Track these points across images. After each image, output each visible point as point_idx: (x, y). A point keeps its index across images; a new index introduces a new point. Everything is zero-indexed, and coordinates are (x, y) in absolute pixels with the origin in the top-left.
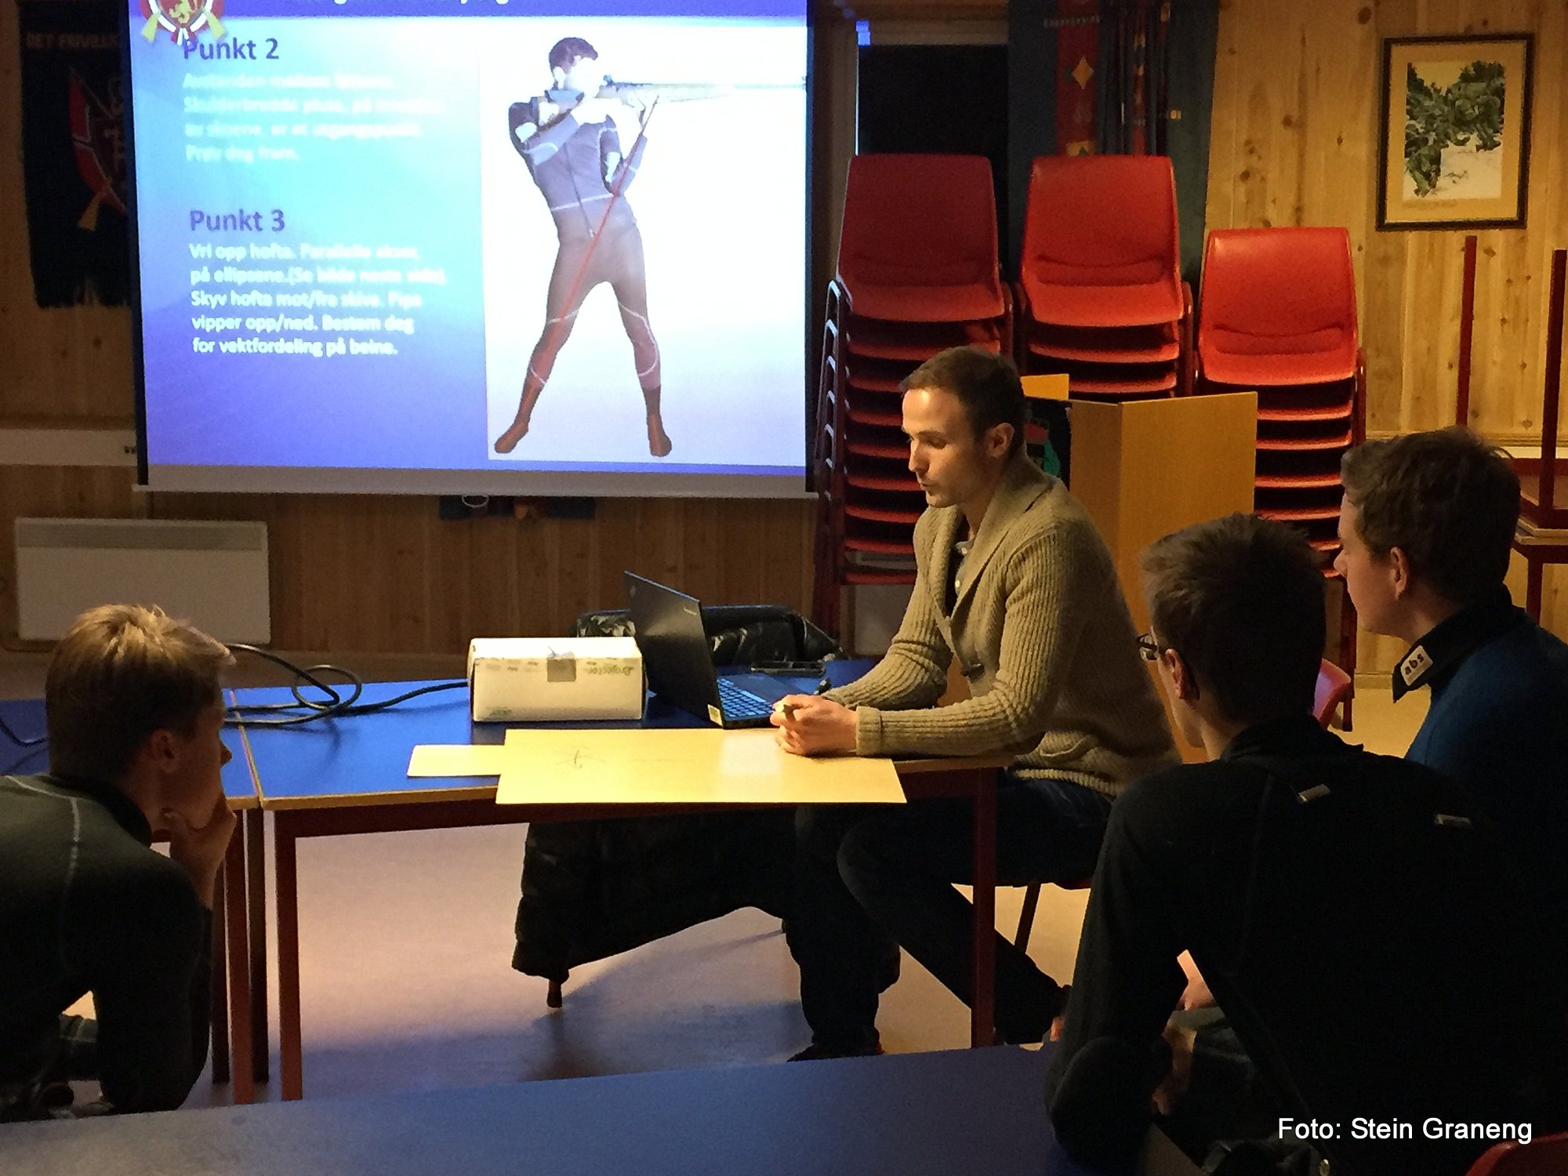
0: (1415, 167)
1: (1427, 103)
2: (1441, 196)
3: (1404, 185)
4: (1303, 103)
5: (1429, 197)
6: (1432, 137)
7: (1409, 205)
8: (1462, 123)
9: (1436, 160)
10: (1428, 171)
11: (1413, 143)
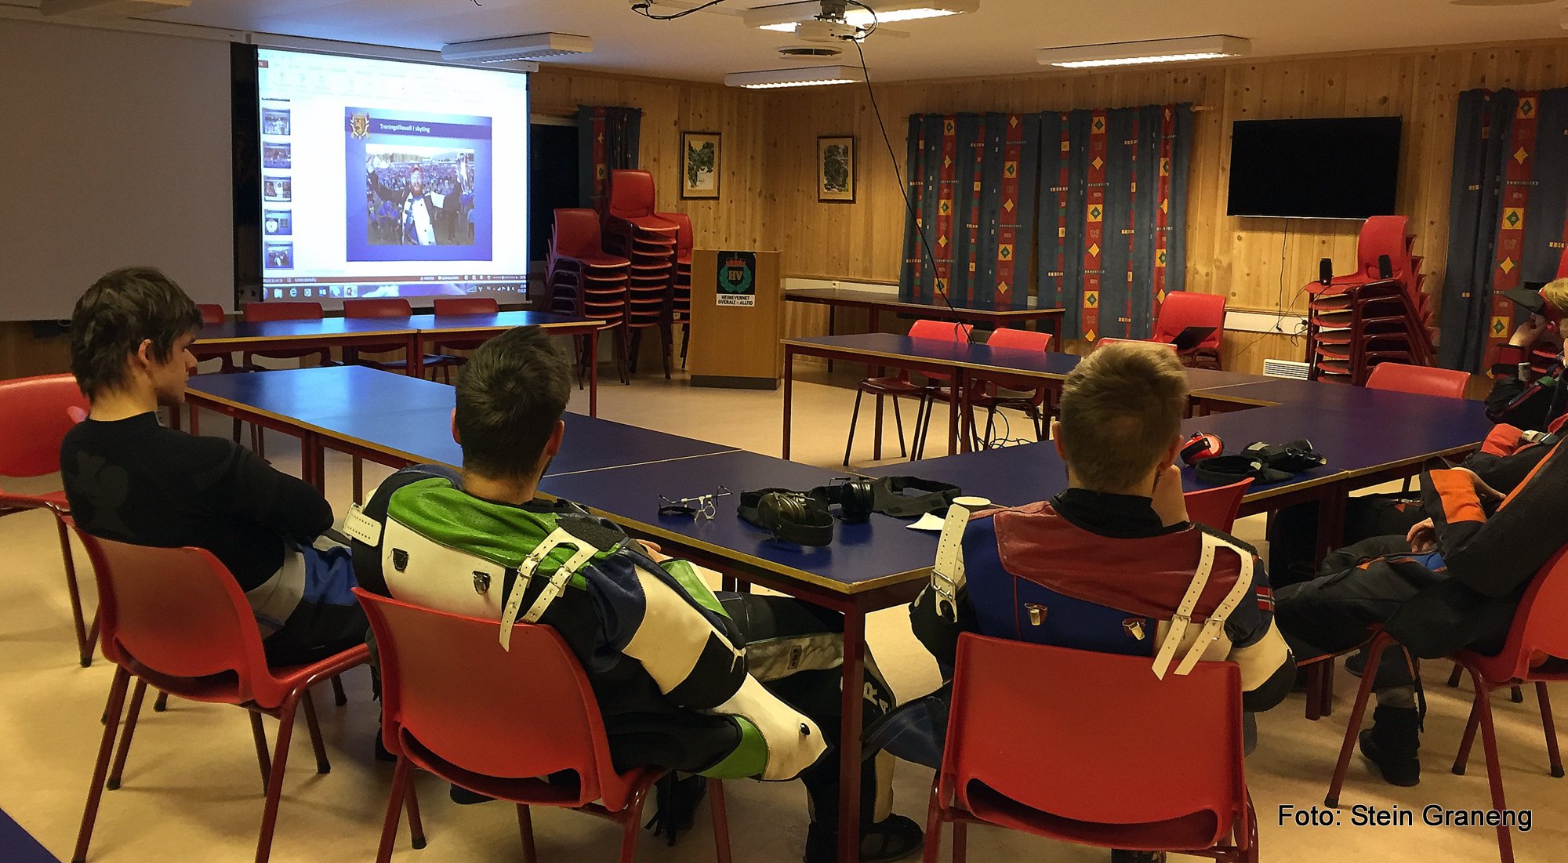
0: (691, 178)
1: (694, 155)
2: (698, 188)
3: (688, 184)
4: (659, 153)
5: (695, 189)
6: (695, 167)
7: (690, 191)
8: (703, 163)
9: (696, 176)
10: (694, 179)
11: (691, 169)
